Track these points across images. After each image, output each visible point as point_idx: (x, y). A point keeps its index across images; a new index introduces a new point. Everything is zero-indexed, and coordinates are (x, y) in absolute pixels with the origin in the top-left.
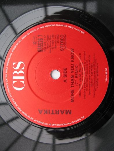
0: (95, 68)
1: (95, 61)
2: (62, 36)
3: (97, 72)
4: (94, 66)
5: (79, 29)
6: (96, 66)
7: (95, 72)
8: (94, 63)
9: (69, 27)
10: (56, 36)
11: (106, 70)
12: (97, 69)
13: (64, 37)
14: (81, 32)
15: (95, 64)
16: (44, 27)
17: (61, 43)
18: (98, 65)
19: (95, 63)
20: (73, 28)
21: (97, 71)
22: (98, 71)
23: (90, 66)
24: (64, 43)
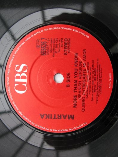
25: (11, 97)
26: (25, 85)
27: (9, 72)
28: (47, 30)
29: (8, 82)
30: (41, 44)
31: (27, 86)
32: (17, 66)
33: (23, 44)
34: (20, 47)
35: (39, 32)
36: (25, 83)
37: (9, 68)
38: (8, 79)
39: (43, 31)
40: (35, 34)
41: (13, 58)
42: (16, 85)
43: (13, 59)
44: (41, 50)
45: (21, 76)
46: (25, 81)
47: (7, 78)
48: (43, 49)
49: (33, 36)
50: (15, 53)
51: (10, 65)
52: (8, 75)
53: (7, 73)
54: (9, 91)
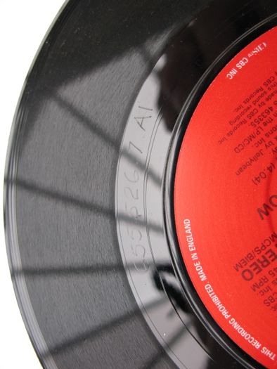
0: (257, 107)
1: (237, 123)
2: (247, 275)
3: (262, 89)
4: (252, 114)
5: (187, 244)
6: (248, 108)
7: (266, 96)
8: (245, 122)
9: (203, 278)
10: (263, 293)
11: (233, 73)
12: (253, 99)
13: (247, 267)
14: (189, 231)
15: (244, 117)
16: (261, 348)
17: (270, 260)
18: (241, 107)
19: (241, 119)
20: (197, 265)
21: (260, 92)
22: (258, 91)
23: (265, 124)
24: (263, 253)
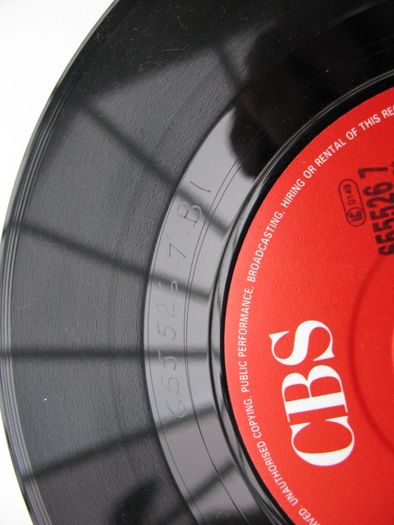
25: (287, 490)
26: (343, 421)
27: (244, 378)
28: (374, 120)
29: (253, 424)
30: (366, 199)
31: (349, 422)
32: (275, 337)
33: (275, 222)
34: (266, 241)
35: (338, 146)
36: (337, 411)
37: (241, 355)
38: (249, 409)
39: (353, 132)
40: (320, 161)
41: (246, 302)
42: (296, 429)
43: (246, 310)
44: (376, 228)
45: (308, 383)
46: (338, 399)
47: (243, 408)
48: (381, 222)
49: (311, 169)
50: (252, 278)
51: (242, 341)
52: (244, 390)
53: (239, 384)
54: (269, 462)
